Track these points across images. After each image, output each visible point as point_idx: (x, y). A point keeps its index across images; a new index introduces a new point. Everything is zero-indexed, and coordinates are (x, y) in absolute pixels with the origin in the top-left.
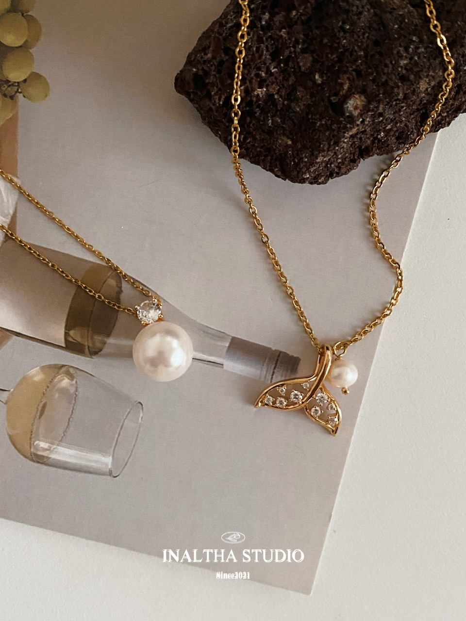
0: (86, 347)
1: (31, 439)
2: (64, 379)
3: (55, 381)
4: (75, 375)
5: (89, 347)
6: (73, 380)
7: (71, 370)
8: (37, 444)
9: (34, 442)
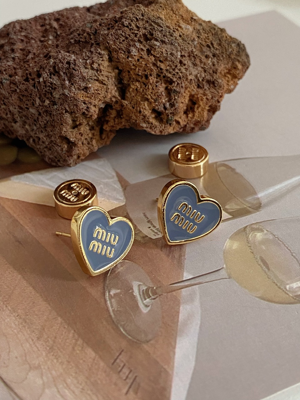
0: (248, 208)
1: (280, 288)
2: (256, 235)
3: (251, 239)
4: (261, 227)
5: (249, 207)
6: (263, 231)
7: (254, 226)
8: (290, 288)
9: (285, 288)
